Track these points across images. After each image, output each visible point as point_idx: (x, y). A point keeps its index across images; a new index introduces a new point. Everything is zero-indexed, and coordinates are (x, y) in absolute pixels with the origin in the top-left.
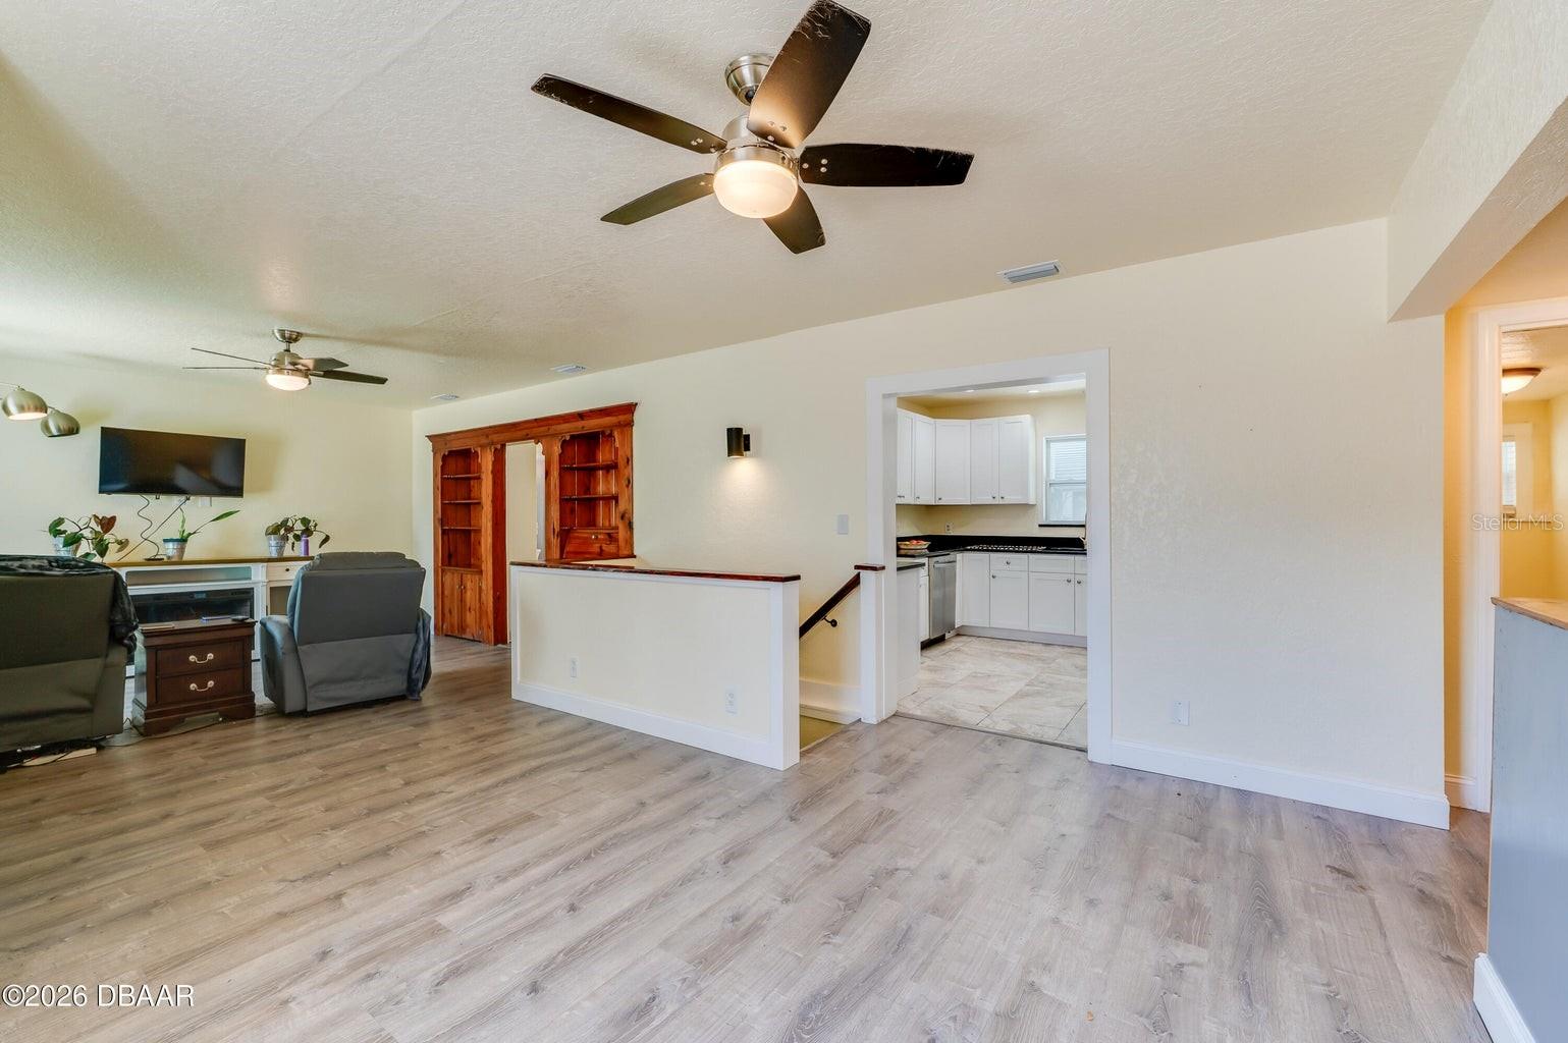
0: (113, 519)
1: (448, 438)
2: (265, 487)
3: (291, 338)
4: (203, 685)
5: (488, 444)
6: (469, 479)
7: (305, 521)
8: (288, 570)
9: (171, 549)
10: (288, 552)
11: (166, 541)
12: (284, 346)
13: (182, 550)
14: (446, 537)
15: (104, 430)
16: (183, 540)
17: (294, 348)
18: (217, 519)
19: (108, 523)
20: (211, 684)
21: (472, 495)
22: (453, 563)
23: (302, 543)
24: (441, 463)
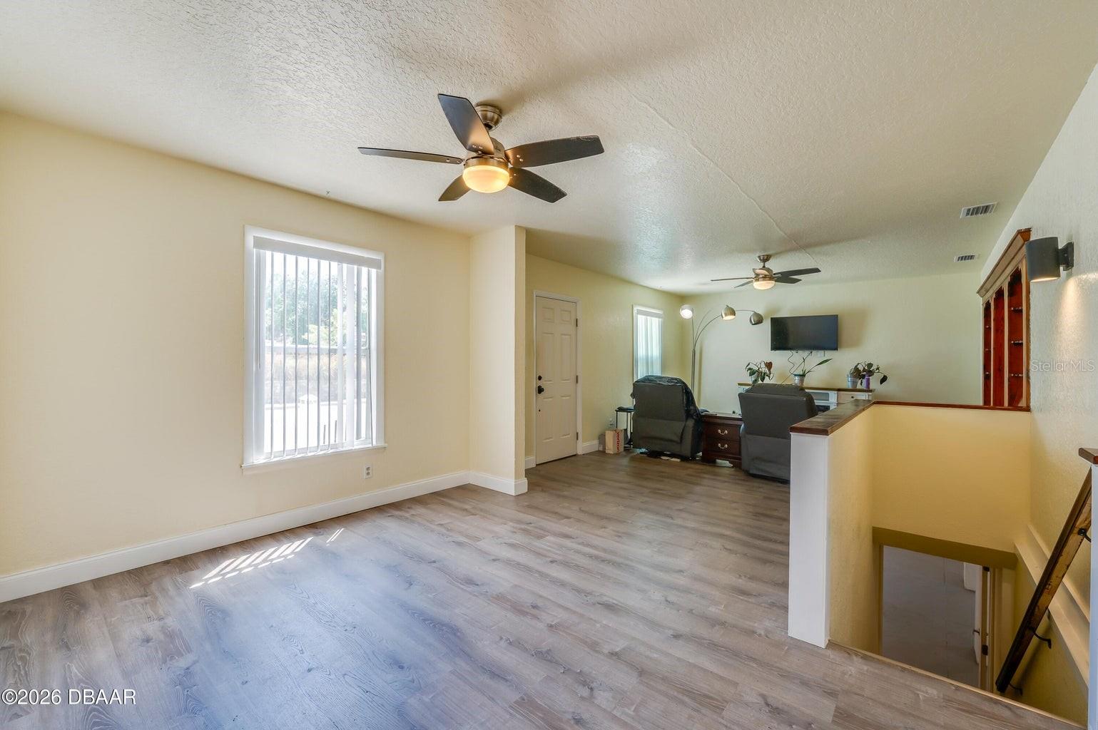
0: (771, 363)
2: (856, 343)
3: (766, 259)
4: (723, 446)
7: (869, 366)
9: (797, 380)
10: (859, 387)
11: (799, 376)
12: (762, 264)
13: (802, 381)
15: (772, 318)
16: (803, 376)
17: (768, 265)
18: (821, 363)
19: (769, 365)
20: (726, 446)
23: (865, 381)
24: (984, 316)
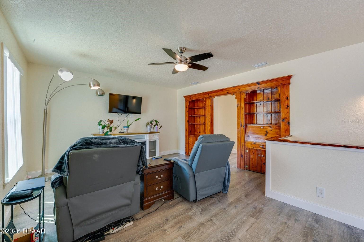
0: (113, 120)
1: (192, 96)
5: (209, 97)
6: (195, 109)
7: (156, 121)
8: (153, 136)
9: (125, 130)
10: (152, 131)
11: (124, 127)
13: (128, 130)
14: (189, 126)
15: (110, 94)
16: (128, 127)
18: (136, 121)
19: (111, 122)
21: (195, 113)
22: (191, 134)
23: (156, 128)
24: (188, 104)
